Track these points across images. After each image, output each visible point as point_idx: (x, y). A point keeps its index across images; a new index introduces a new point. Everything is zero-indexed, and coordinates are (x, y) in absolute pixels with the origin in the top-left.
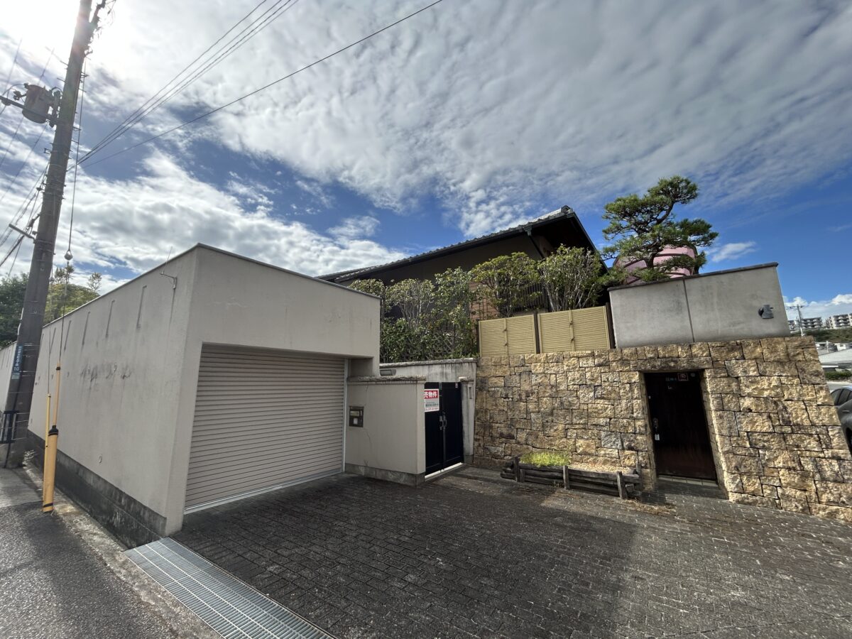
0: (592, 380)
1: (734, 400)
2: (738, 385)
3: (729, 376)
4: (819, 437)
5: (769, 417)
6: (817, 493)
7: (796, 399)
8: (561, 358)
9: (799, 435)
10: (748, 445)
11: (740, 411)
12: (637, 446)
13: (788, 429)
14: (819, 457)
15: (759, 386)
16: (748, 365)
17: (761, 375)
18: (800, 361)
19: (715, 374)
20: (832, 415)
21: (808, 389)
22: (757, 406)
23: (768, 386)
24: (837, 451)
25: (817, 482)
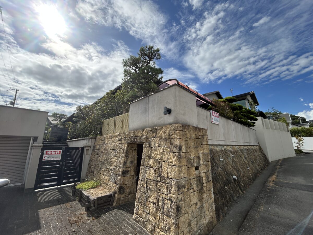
0: (116, 147)
1: (148, 160)
2: (151, 152)
3: (150, 147)
4: (168, 186)
5: (155, 171)
6: (159, 221)
7: (166, 161)
8: (112, 137)
9: (162, 183)
10: (145, 187)
11: (148, 167)
12: (117, 182)
13: (159, 179)
14: (165, 198)
15: (157, 153)
16: (156, 141)
17: (159, 146)
18: (172, 138)
19: (146, 145)
20: (175, 172)
21: (171, 156)
22: (154, 164)
23: (159, 153)
24: (172, 195)
25: (161, 214)
